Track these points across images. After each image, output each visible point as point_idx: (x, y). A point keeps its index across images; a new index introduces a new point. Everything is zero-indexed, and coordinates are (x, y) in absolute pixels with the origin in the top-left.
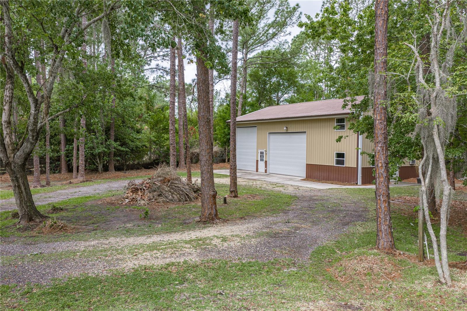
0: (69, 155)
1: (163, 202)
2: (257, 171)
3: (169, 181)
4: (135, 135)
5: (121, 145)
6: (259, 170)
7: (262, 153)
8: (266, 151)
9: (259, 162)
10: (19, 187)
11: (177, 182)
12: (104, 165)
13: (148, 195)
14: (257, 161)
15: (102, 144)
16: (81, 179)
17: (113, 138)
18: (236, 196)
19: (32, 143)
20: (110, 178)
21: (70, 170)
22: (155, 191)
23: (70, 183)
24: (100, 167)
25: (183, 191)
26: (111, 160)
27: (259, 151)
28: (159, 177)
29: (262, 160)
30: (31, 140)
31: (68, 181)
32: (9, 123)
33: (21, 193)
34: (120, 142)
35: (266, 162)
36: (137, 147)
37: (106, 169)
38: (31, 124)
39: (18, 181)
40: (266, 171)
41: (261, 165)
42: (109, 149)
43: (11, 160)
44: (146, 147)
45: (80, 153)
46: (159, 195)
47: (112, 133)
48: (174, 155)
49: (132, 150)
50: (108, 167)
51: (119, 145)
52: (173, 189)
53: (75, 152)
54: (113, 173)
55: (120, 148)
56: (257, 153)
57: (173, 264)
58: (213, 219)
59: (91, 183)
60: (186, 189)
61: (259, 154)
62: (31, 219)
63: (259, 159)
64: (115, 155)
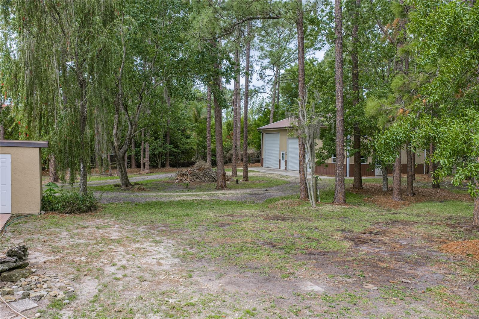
0: (137, 155)
1: (199, 182)
2: (280, 168)
3: (203, 170)
4: (184, 140)
5: (175, 148)
6: (281, 168)
7: (283, 154)
8: (286, 152)
9: (281, 161)
10: (121, 168)
11: (208, 170)
12: (162, 163)
13: (190, 177)
14: (280, 160)
15: (161, 147)
16: (147, 171)
17: (168, 142)
18: (247, 180)
19: (128, 145)
20: (166, 172)
21: (138, 166)
22: (194, 175)
23: (140, 174)
24: (159, 164)
25: (211, 176)
26: (167, 159)
27: (281, 152)
28: (197, 167)
29: (283, 159)
30: (127, 144)
31: (138, 173)
32: (116, 135)
33: (122, 172)
34: (174, 145)
35: (286, 160)
36: (187, 150)
37: (163, 166)
38: (128, 136)
39: (121, 165)
40: (286, 169)
41: (283, 163)
42: (166, 151)
43: (117, 154)
44: (193, 150)
45: (146, 153)
46: (197, 178)
47: (168, 139)
48: (209, 154)
49: (183, 152)
50: (165, 164)
51: (173, 148)
52: (205, 174)
53: (142, 152)
54: (169, 168)
55: (174, 149)
56: (280, 154)
57: (196, 200)
58: (223, 188)
59: (154, 174)
60: (213, 175)
61: (281, 155)
62: (127, 186)
63: (281, 159)
64: (170, 155)
